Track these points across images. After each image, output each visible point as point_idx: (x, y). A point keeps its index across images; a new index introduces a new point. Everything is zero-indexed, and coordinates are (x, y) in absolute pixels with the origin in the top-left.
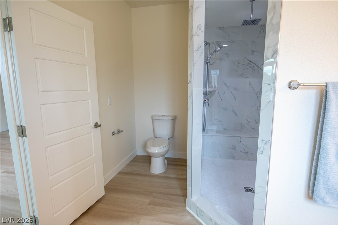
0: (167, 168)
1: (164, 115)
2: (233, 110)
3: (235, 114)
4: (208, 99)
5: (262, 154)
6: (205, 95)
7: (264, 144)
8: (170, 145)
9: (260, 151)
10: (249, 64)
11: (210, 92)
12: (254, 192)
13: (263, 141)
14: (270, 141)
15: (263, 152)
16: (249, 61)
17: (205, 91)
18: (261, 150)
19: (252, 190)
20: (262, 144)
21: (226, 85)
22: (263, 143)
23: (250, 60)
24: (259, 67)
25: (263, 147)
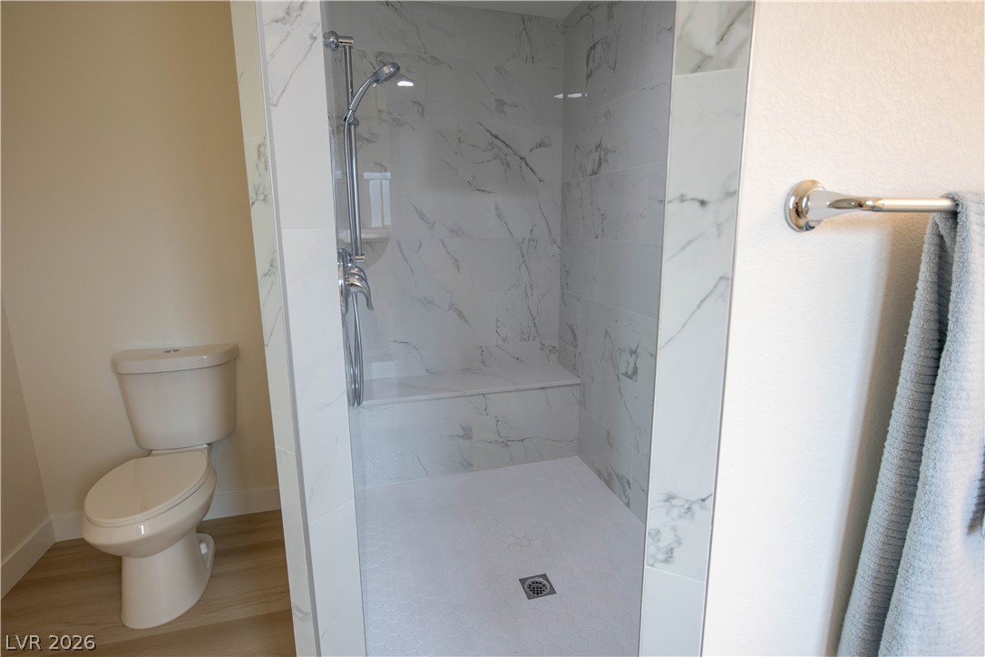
0: (212, 577)
1: (177, 346)
2: (453, 305)
3: (461, 315)
4: (363, 279)
5: (666, 561)
6: (350, 255)
7: (681, 517)
8: (215, 473)
9: (658, 549)
10: (491, 144)
11: (369, 243)
12: (553, 591)
13: (674, 502)
14: (708, 500)
15: (672, 550)
16: (492, 135)
17: (349, 241)
18: (664, 544)
19: (545, 582)
20: (668, 513)
21: (422, 218)
22: (675, 512)
23: (494, 133)
24: (522, 159)
25: (673, 528)
